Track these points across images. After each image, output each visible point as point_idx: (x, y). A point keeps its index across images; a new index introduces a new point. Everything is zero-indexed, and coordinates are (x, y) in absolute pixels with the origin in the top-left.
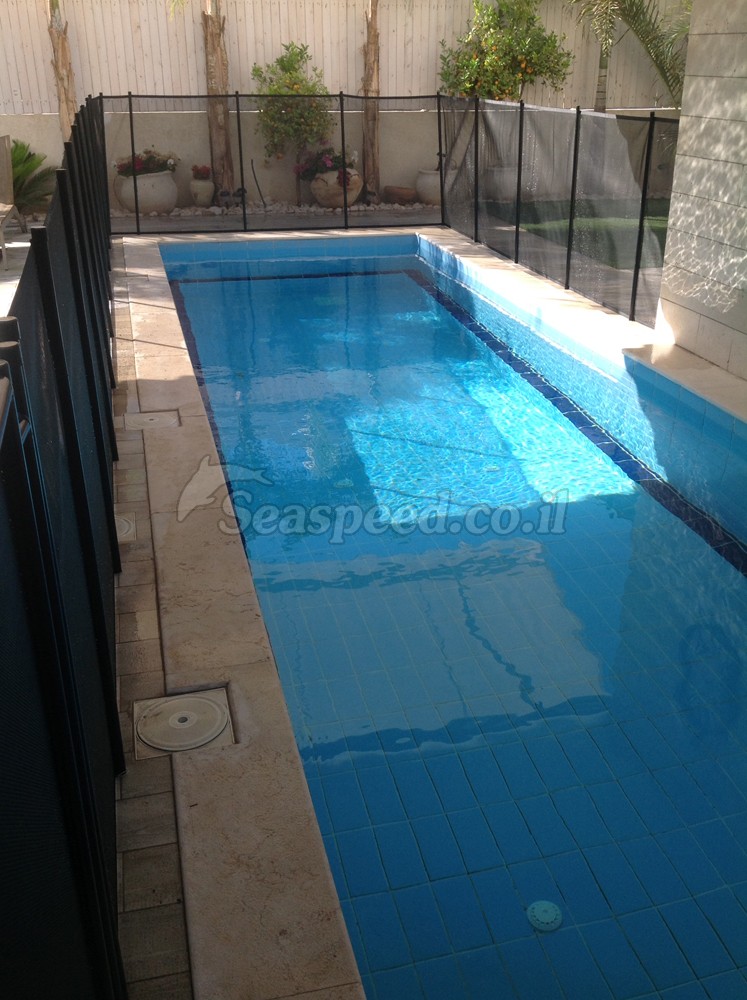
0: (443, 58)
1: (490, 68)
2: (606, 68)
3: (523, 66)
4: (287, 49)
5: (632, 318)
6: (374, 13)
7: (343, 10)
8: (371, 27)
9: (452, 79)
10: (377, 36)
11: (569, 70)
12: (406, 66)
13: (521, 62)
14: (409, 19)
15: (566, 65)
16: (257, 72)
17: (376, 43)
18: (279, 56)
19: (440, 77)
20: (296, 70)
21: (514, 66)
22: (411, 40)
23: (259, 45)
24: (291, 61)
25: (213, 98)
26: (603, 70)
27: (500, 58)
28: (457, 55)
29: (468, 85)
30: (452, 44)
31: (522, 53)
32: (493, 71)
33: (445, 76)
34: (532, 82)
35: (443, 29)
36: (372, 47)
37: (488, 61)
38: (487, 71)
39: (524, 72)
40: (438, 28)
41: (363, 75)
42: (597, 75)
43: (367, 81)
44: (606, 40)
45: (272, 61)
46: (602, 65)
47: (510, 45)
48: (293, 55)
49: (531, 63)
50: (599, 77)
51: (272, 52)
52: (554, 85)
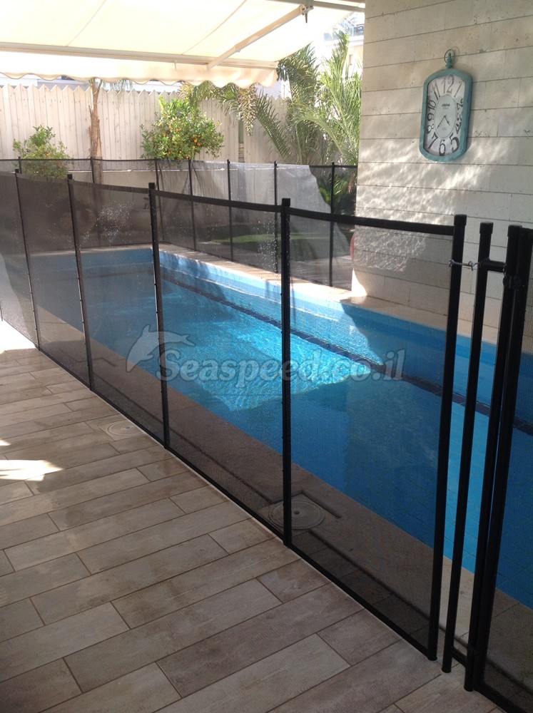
0: (143, 135)
1: (175, 143)
2: (243, 143)
3: (196, 141)
4: (37, 129)
5: (331, 285)
6: (95, 106)
7: (72, 105)
8: (93, 116)
9: (152, 150)
10: (98, 121)
11: (223, 144)
12: (116, 141)
13: (194, 139)
14: (117, 111)
15: (221, 141)
16: (16, 145)
17: (98, 126)
18: (32, 135)
19: (143, 148)
20: (44, 143)
21: (191, 141)
22: (119, 125)
23: (15, 128)
24: (39, 139)
26: (241, 145)
27: (182, 136)
28: (152, 134)
29: (164, 154)
30: (149, 128)
31: (195, 134)
32: (178, 145)
33: (146, 147)
34: (199, 152)
35: (139, 117)
36: (95, 129)
37: (174, 138)
38: (174, 144)
39: (196, 145)
40: (135, 117)
41: (89, 147)
42: (238, 148)
43: (93, 150)
44: (249, 125)
45: (27, 137)
46: (241, 141)
47: (187, 128)
48: (42, 133)
49: (201, 139)
50: (239, 148)
51: (26, 131)
52: (213, 153)
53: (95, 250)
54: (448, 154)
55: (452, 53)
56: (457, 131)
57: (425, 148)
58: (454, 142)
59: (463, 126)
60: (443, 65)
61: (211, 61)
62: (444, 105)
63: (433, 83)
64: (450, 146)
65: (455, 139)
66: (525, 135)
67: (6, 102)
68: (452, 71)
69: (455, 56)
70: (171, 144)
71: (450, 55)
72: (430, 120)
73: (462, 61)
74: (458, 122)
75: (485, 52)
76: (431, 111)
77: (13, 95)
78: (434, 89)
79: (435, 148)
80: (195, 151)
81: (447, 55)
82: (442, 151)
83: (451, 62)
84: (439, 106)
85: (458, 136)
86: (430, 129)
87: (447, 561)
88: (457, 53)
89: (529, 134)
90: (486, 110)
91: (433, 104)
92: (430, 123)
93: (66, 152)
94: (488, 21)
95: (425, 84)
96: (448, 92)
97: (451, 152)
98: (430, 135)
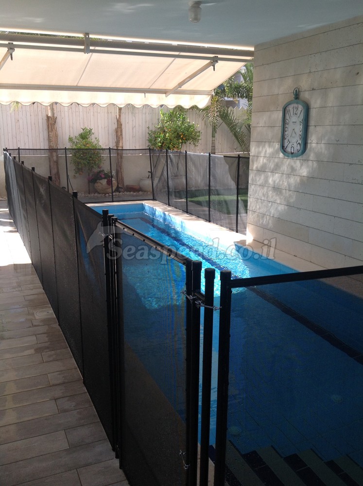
0: (148, 133)
1: (168, 138)
2: (215, 137)
3: (182, 136)
4: (83, 130)
5: (237, 232)
6: (120, 116)
7: (106, 115)
8: (119, 121)
9: (153, 142)
10: (121, 125)
11: (200, 138)
12: (133, 137)
13: (181, 135)
14: (134, 118)
15: (199, 136)
16: (70, 139)
17: (121, 128)
18: (80, 133)
19: (148, 141)
20: (87, 138)
21: (178, 137)
22: (135, 127)
23: (71, 129)
24: (85, 135)
25: (52, 150)
26: (213, 138)
27: (172, 134)
28: (154, 133)
29: (160, 144)
30: (153, 129)
31: (181, 132)
32: (169, 139)
33: (150, 141)
34: (185, 143)
35: (148, 122)
36: (119, 129)
37: (167, 135)
39: (182, 139)
40: (146, 122)
41: (115, 140)
43: (117, 143)
45: (77, 135)
46: (213, 136)
47: (176, 129)
48: (86, 132)
49: (185, 136)
50: (212, 141)
51: (77, 131)
52: (194, 144)
54: (296, 153)
55: (297, 89)
56: (300, 139)
57: (283, 148)
58: (299, 145)
59: (303, 136)
60: (293, 97)
61: (168, 92)
62: (293, 122)
63: (287, 108)
64: (297, 148)
65: (299, 143)
66: (336, 143)
67: (66, 113)
68: (297, 100)
69: (299, 91)
70: (165, 138)
71: (296, 91)
72: (286, 131)
73: (302, 95)
74: (301, 133)
75: (315, 90)
76: (286, 126)
77: (71, 109)
78: (288, 112)
79: (289, 150)
80: (182, 143)
81: (295, 91)
82: (292, 152)
83: (297, 96)
84: (291, 124)
86: (286, 137)
88: (300, 90)
89: (339, 142)
90: (315, 126)
91: (287, 121)
92: (286, 133)
93: (100, 144)
94: (316, 70)
95: (283, 108)
96: (295, 114)
97: (297, 152)
98: (286, 141)
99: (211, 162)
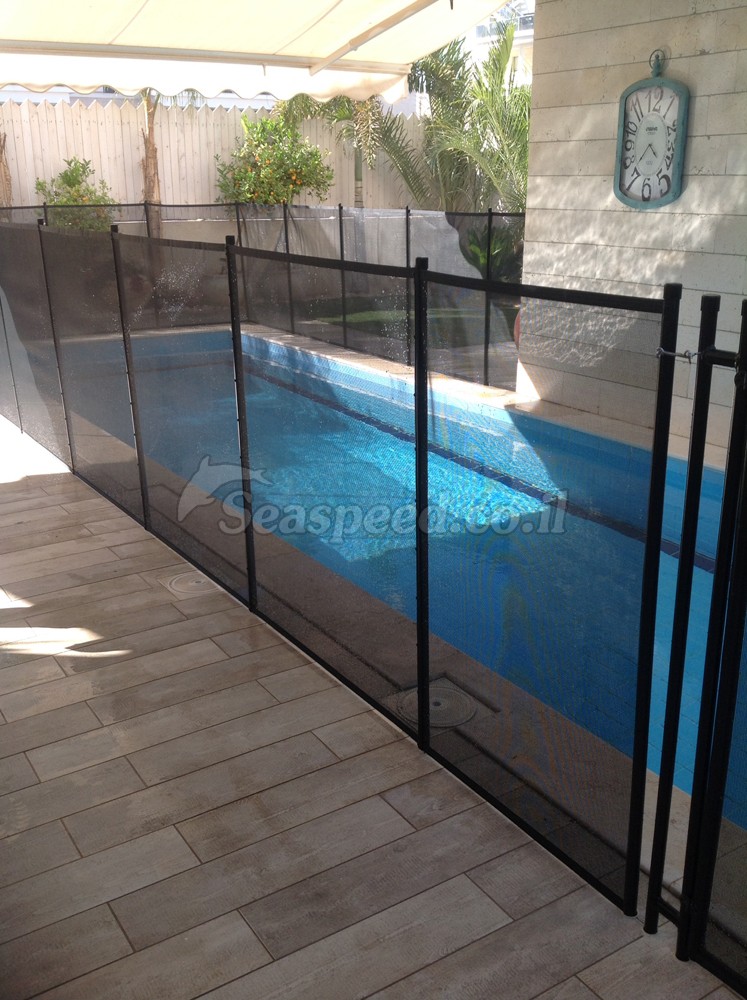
0: (219, 170)
1: (265, 180)
2: (361, 180)
3: (294, 178)
4: (69, 164)
5: (486, 384)
6: (151, 129)
7: (118, 128)
8: (149, 142)
9: (231, 190)
10: (155, 151)
11: (332, 182)
12: (181, 179)
13: (292, 174)
14: (181, 136)
15: (330, 177)
16: (40, 186)
17: (155, 157)
18: (62, 171)
19: (219, 188)
20: (79, 183)
21: (287, 178)
22: (184, 155)
23: (39, 162)
24: (73, 177)
26: (359, 183)
27: (274, 171)
28: (232, 169)
29: (249, 196)
30: (227, 159)
31: (293, 167)
32: (268, 183)
33: (224, 187)
34: (298, 193)
35: (212, 145)
36: (151, 161)
37: (263, 173)
38: (263, 182)
39: (294, 183)
40: (208, 144)
41: (142, 187)
42: (354, 187)
43: (149, 191)
44: (370, 154)
45: (55, 176)
46: (358, 178)
47: (281, 159)
48: (76, 169)
49: (301, 175)
50: (356, 188)
51: (53, 167)
52: (319, 195)
53: (152, 332)
54: (655, 199)
55: (660, 54)
56: (668, 166)
57: (622, 191)
58: (663, 180)
59: (676, 159)
60: (649, 71)
61: (315, 64)
62: (650, 129)
63: (633, 98)
64: (658, 186)
65: (665, 177)
67: (26, 126)
68: (660, 80)
69: (664, 59)
70: (259, 182)
71: (657, 57)
72: (629, 150)
73: (675, 67)
74: (669, 154)
75: (708, 53)
76: (631, 137)
77: (35, 116)
78: (634, 105)
79: (636, 189)
80: (294, 191)
81: (653, 58)
82: (646, 195)
83: (659, 68)
84: (642, 132)
85: (669, 173)
86: (628, 162)
87: (653, 777)
88: (668, 55)
90: (709, 137)
91: (631, 126)
92: (629, 154)
93: (110, 195)
94: (712, 9)
95: (622, 98)
96: (654, 110)
97: (659, 195)
98: (629, 172)
99: (412, 228)
